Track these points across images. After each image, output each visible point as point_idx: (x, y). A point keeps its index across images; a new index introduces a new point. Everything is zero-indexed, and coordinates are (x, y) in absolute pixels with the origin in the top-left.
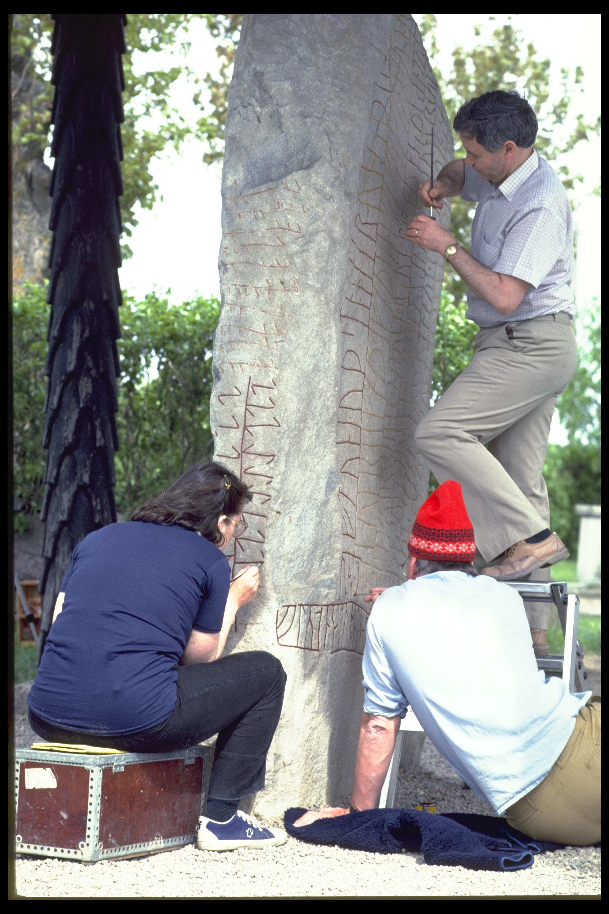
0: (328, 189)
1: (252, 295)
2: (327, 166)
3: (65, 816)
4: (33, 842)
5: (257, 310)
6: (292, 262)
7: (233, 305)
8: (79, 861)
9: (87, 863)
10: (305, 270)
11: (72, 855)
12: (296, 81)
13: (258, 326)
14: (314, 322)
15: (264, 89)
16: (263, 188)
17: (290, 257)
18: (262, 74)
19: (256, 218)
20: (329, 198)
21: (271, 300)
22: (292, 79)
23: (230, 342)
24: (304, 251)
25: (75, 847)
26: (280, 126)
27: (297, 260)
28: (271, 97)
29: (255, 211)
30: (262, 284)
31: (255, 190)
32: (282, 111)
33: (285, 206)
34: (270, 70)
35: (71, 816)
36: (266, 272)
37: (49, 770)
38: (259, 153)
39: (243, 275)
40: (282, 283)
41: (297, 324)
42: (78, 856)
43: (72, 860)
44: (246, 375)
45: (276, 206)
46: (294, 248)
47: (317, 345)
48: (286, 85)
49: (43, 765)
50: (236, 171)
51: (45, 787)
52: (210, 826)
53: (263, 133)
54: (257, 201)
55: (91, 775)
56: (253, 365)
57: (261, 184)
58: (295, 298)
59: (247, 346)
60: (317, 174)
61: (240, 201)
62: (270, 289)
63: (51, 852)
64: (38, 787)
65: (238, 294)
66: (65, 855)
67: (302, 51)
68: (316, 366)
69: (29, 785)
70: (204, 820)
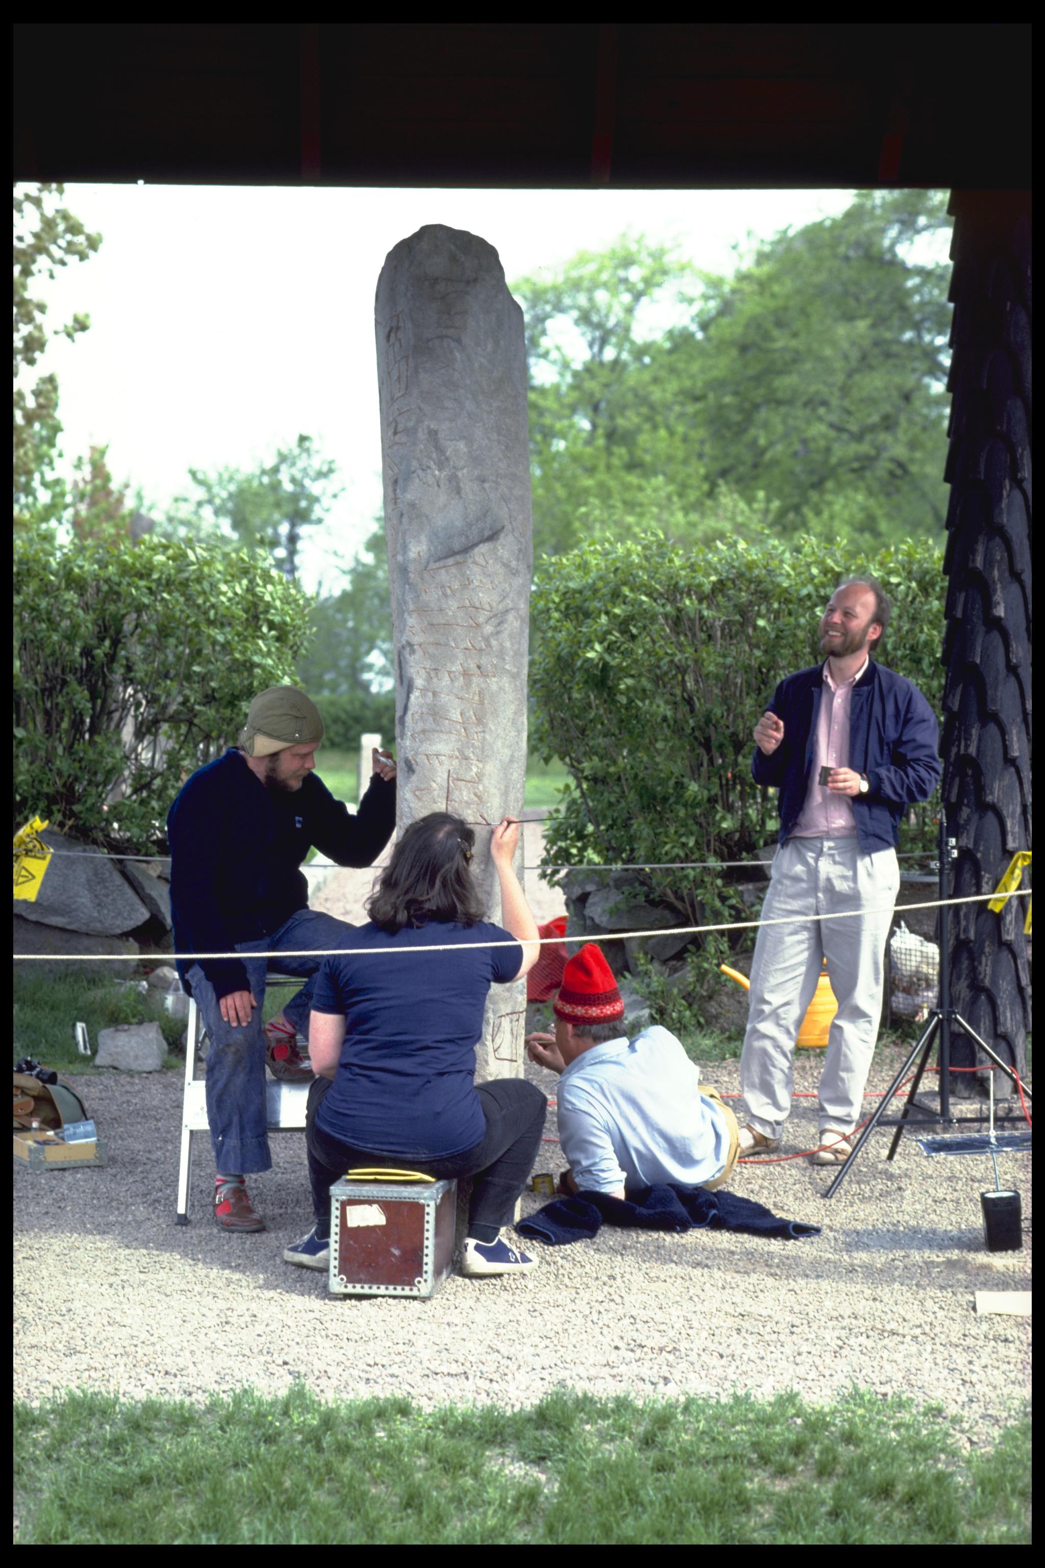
0: (514, 563)
1: (446, 680)
2: (510, 538)
3: (396, 1252)
4: (359, 1281)
5: (452, 697)
6: (489, 645)
7: (424, 690)
8: (414, 1298)
9: (424, 1299)
10: (501, 654)
11: (407, 1292)
12: (469, 441)
13: (456, 715)
14: (510, 710)
15: (440, 450)
16: (451, 561)
17: (487, 640)
18: (436, 432)
19: (445, 595)
20: (514, 573)
21: (468, 685)
22: (465, 438)
23: (424, 731)
24: (498, 633)
25: (411, 1284)
26: (458, 491)
27: (494, 643)
28: (447, 459)
29: (443, 587)
30: (456, 668)
31: (441, 564)
32: (460, 474)
33: (476, 583)
34: (444, 428)
35: (404, 1252)
36: (460, 655)
37: (375, 1207)
38: (439, 521)
39: (432, 657)
40: (479, 667)
41: (495, 713)
42: (415, 1293)
43: (406, 1297)
44: (445, 767)
45: (466, 584)
46: (488, 629)
47: (513, 734)
48: (462, 446)
49: (369, 1202)
50: (419, 542)
51: (372, 1224)
52: (478, 1248)
53: (442, 499)
54: (443, 576)
55: (427, 1210)
56: (451, 757)
57: (446, 557)
58: (493, 684)
59: (445, 737)
60: (503, 546)
61: (426, 575)
62: (466, 674)
63: (382, 1290)
64: (363, 1224)
65: (429, 679)
66: (399, 1291)
67: (469, 405)
68: (512, 756)
69: (352, 1223)
70: (471, 1242)
